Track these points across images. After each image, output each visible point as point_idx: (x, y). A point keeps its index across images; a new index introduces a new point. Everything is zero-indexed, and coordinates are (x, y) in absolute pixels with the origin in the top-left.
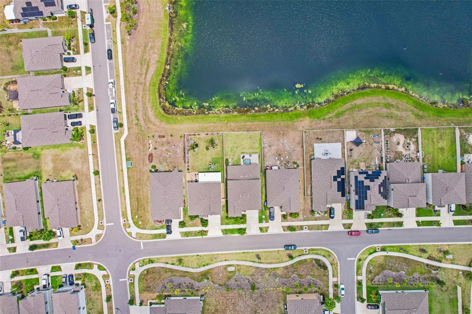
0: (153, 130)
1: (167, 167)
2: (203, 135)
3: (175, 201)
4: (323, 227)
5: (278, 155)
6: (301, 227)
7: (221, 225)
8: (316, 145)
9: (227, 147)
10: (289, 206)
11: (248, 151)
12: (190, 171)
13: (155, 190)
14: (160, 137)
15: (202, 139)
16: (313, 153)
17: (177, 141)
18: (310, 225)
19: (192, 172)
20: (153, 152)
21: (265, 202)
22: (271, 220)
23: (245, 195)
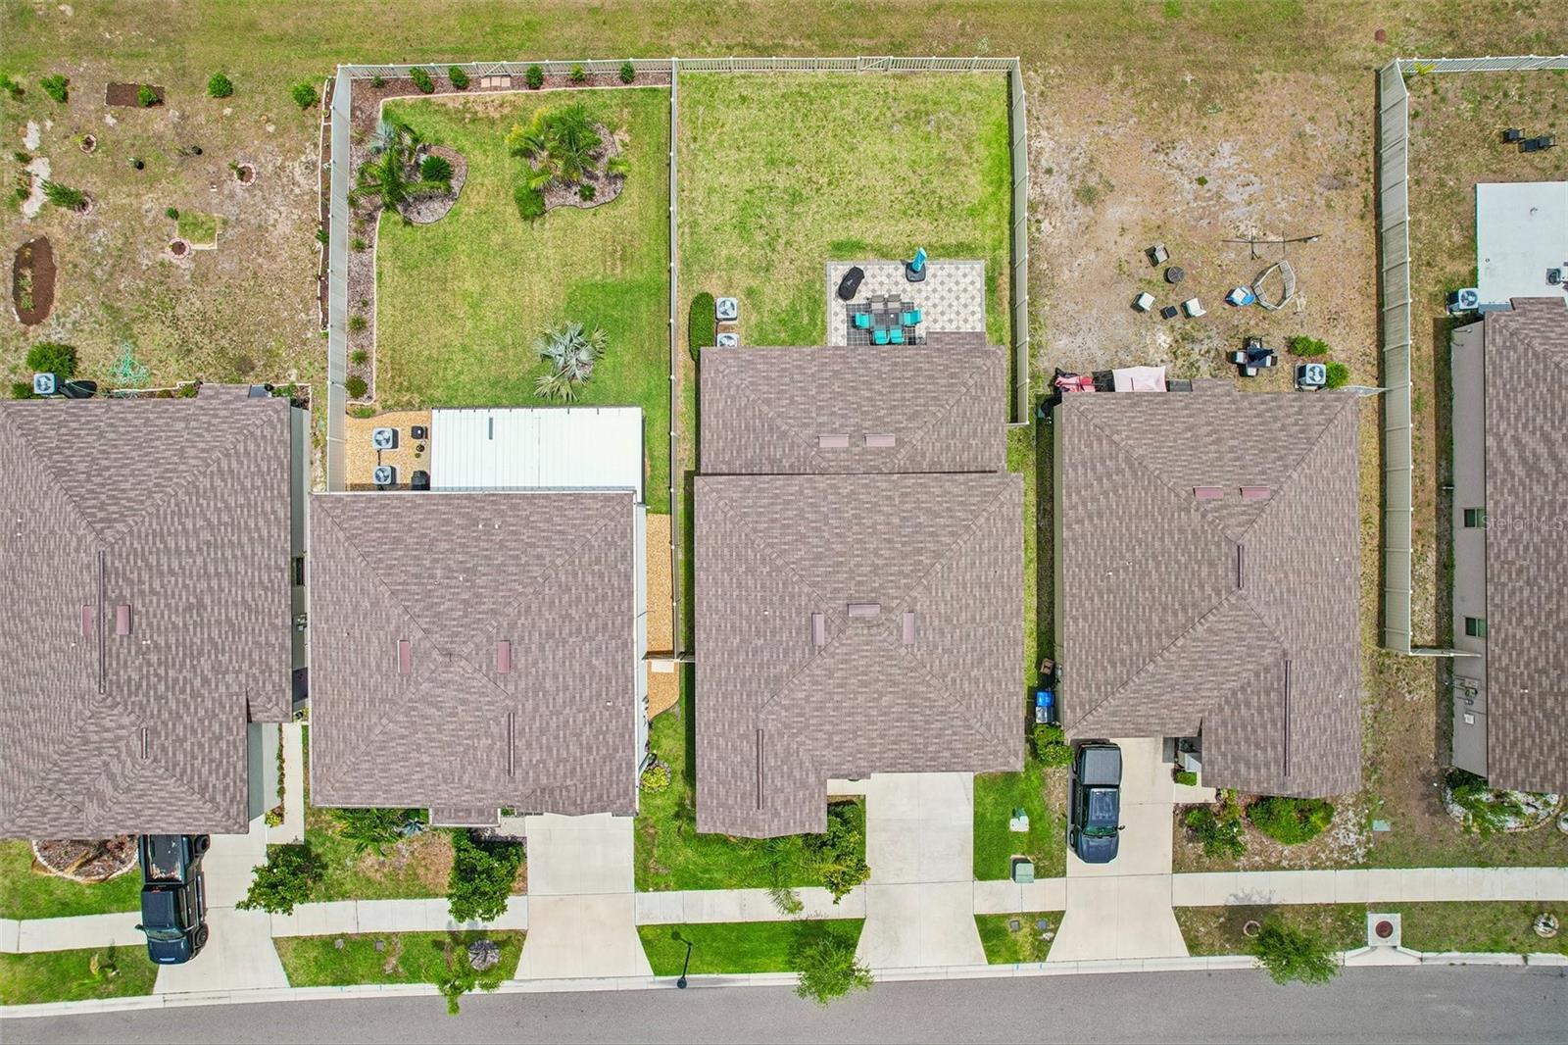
0: (63, 34)
1: (174, 367)
2: (495, 89)
3: (205, 664)
4: (1540, 929)
5: (1157, 275)
6: (1346, 923)
7: (642, 885)
8: (1492, 198)
9: (711, 191)
10: (1278, 735)
11: (891, 232)
12: (374, 398)
13: (26, 560)
14: (119, 95)
15: (492, 122)
16: (1465, 270)
17: (269, 136)
18: (1424, 907)
19: (387, 408)
20: (55, 232)
21: (1043, 699)
22: (1090, 857)
23: (869, 624)
